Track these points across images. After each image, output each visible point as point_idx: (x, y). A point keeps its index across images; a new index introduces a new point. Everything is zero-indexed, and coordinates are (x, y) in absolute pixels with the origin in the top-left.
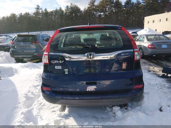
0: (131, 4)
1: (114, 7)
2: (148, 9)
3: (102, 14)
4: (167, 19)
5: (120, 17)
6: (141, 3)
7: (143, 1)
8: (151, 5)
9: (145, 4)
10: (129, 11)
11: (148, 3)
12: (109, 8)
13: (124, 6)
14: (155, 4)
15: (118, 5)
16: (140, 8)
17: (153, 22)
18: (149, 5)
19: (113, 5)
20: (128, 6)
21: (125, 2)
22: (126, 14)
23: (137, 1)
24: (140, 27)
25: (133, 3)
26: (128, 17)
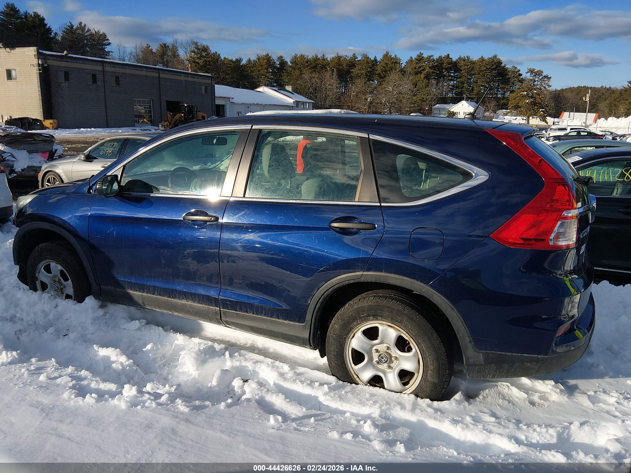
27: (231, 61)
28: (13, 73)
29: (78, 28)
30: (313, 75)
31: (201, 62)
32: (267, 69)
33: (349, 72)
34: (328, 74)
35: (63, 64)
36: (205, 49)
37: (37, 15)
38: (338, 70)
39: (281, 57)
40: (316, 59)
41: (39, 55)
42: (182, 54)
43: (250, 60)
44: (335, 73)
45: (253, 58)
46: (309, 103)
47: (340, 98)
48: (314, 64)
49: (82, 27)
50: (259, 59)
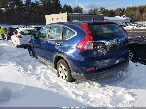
0: (31, 3)
1: (15, 4)
2: (46, 9)
3: (3, 9)
4: (62, 18)
5: (22, 14)
6: (39, 4)
7: (40, 2)
8: (47, 6)
9: (43, 5)
10: (30, 9)
11: (45, 4)
12: (10, 5)
13: (24, 4)
14: (50, 6)
15: (19, 3)
16: (39, 7)
17: (53, 20)
18: (46, 6)
19: (14, 2)
20: (29, 5)
21: (25, 1)
22: (28, 12)
23: (36, 1)
24: (41, 23)
25: (33, 3)
26: (30, 14)
27: (110, 10)
28: (63, 18)
29: (77, 7)
30: (132, 12)
31: (102, 12)
32: (119, 11)
33: (143, 10)
34: (136, 11)
35: (71, 15)
36: (104, 8)
37: (70, 6)
38: (140, 10)
39: (124, 8)
40: (133, 7)
41: (67, 14)
42: (99, 10)
43: (115, 10)
44: (139, 11)
45: (116, 9)
46: (129, 19)
47: (140, 17)
48: (133, 9)
49: (78, 7)
50: (118, 9)
